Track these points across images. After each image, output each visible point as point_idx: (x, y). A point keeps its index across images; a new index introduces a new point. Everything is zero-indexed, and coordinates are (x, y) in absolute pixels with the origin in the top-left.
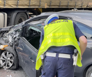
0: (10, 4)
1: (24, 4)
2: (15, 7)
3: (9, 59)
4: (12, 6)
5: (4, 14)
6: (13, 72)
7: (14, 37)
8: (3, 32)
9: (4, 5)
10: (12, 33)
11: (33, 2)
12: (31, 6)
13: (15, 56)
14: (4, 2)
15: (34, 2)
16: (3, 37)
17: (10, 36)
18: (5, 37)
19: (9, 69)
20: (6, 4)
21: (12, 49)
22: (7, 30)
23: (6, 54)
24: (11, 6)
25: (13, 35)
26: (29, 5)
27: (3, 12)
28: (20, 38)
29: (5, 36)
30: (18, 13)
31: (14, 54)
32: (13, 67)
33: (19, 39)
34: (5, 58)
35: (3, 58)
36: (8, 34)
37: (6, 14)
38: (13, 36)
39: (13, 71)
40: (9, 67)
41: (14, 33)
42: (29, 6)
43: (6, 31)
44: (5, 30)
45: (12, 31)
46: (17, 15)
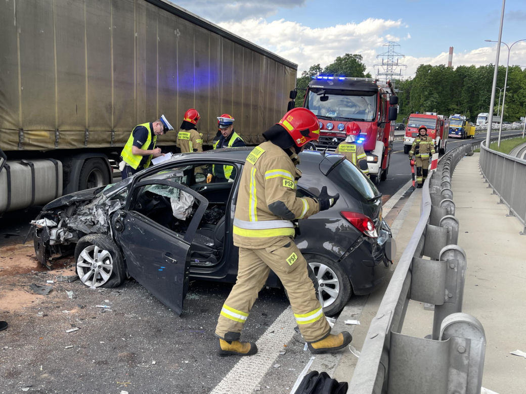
0: (69, 140)
1: (100, 138)
2: (82, 146)
3: (100, 263)
4: (73, 143)
5: (56, 164)
6: (114, 293)
7: (110, 212)
8: (77, 204)
9: (56, 142)
10: (104, 204)
11: (120, 133)
12: (114, 142)
13: (117, 255)
14: (56, 136)
15: (123, 134)
16: (79, 215)
17: (100, 211)
18: (84, 214)
19: (101, 286)
20: (59, 141)
21: (107, 241)
22: (87, 197)
23: (91, 254)
24: (71, 144)
25: (107, 208)
26: (110, 140)
27: (54, 160)
28: (128, 212)
29: (84, 212)
30: (86, 160)
31: (114, 251)
32: (113, 281)
33: (124, 216)
34: (88, 263)
35: (85, 261)
36: (90, 206)
37: (60, 163)
38: (108, 210)
39: (114, 290)
40: (102, 283)
41: (108, 202)
42: (110, 143)
43: (83, 201)
44: (82, 198)
45: (103, 198)
46: (84, 163)
